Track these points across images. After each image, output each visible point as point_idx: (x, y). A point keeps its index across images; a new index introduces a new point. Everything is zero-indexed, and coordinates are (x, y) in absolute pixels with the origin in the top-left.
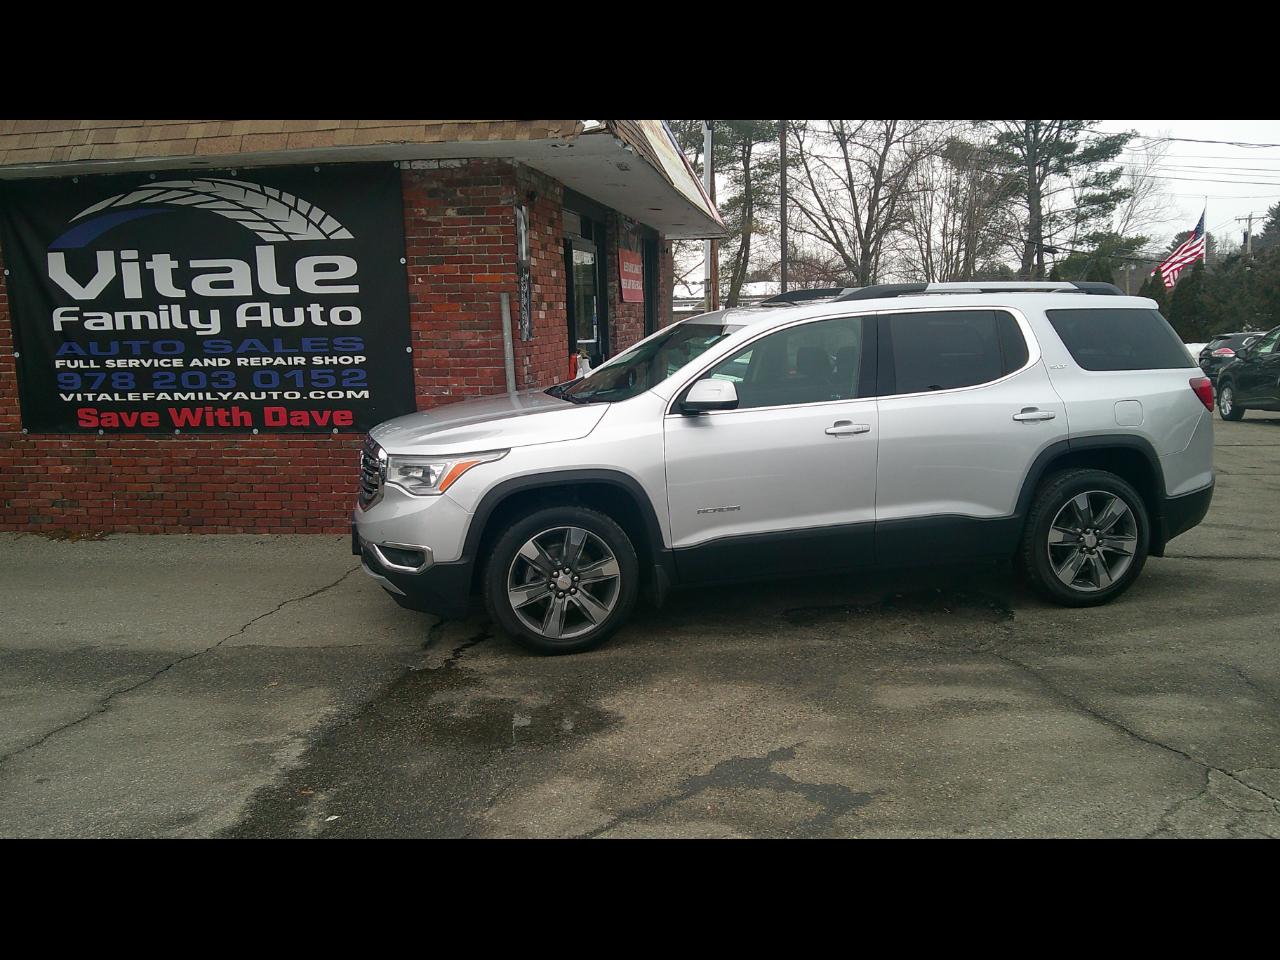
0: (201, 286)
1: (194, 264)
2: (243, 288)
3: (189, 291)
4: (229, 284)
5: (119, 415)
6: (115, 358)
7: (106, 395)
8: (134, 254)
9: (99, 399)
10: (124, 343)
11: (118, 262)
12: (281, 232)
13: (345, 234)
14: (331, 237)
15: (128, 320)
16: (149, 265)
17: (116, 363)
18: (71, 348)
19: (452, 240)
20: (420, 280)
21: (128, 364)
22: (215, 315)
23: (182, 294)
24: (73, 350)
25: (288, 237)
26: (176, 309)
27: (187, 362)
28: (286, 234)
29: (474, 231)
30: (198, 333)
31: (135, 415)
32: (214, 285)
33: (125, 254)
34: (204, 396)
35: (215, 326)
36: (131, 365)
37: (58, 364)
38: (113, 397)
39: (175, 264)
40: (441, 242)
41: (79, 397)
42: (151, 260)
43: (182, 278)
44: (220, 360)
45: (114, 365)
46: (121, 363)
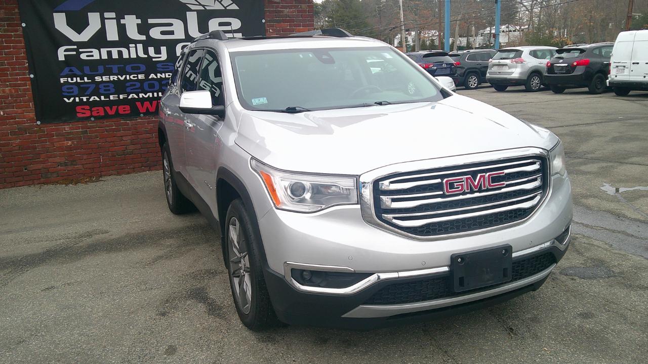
0: (155, 33)
1: (151, 21)
2: (179, 34)
3: (148, 36)
4: (172, 33)
5: (104, 108)
6: (101, 76)
7: (95, 97)
8: (113, 15)
9: (91, 100)
10: (107, 66)
11: (103, 20)
12: (200, 5)
13: (235, 7)
14: (227, 8)
15: (109, 53)
16: (122, 21)
17: (102, 78)
18: (71, 71)
19: (286, 11)
20: (271, 30)
21: (110, 79)
22: (164, 49)
23: (143, 38)
24: (73, 71)
25: (205, 8)
26: (140, 46)
27: (147, 76)
28: (203, 6)
29: (295, 7)
30: (154, 60)
31: (115, 108)
32: (163, 33)
33: (107, 15)
34: (158, 95)
35: (164, 56)
36: (112, 79)
37: (62, 80)
38: (100, 98)
39: (139, 21)
40: (282, 12)
41: (77, 99)
42: (124, 19)
43: (144, 29)
44: (167, 74)
45: (101, 80)
46: (105, 78)
